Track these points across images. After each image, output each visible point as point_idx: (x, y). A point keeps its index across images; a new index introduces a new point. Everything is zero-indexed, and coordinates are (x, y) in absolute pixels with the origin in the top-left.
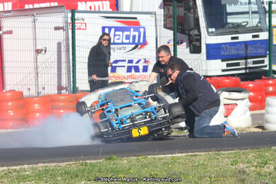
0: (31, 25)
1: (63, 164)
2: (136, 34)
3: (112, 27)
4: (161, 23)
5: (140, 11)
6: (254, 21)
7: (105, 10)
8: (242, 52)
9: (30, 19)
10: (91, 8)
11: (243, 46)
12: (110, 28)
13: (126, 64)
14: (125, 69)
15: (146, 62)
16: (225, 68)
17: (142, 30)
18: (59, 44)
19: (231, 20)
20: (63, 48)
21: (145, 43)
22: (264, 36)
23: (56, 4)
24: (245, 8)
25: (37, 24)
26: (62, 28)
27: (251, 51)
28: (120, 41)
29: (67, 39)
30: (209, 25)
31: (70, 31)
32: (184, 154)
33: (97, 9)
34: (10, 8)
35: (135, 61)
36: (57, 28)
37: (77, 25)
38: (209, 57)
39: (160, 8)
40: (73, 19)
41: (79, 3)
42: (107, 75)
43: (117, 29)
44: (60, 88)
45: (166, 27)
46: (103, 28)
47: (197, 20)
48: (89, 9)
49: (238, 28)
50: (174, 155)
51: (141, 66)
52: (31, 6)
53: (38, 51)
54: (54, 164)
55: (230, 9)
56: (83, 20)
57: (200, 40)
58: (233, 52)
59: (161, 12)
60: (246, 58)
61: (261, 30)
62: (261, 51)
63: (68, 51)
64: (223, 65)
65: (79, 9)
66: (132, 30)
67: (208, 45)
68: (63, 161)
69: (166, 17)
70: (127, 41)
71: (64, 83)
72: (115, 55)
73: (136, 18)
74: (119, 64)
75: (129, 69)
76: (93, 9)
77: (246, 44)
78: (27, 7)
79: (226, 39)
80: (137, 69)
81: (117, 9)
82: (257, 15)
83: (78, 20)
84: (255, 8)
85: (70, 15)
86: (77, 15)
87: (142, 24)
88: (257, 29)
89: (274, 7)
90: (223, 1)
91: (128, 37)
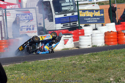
1: (8, 66)
2: (29, 16)
3: (20, 14)
5: (30, 7)
6: (72, 9)
7: (16, 8)
8: (68, 20)
11: (68, 18)
12: (19, 14)
14: (26, 29)
15: (33, 26)
17: (31, 14)
19: (63, 9)
20: (2, 23)
21: (32, 19)
22: (76, 14)
24: (68, 4)
26: (2, 16)
27: (71, 20)
28: (23, 19)
29: (4, 20)
30: (55, 12)
31: (5, 17)
33: (14, 8)
35: (29, 26)
37: (7, 14)
39: (37, 6)
40: (5, 12)
41: (7, 6)
44: (2, 38)
45: (39, 13)
46: (17, 15)
47: (51, 9)
48: (10, 8)
49: (66, 12)
51: (31, 28)
56: (9, 12)
57: (52, 17)
58: (65, 20)
60: (70, 22)
61: (75, 12)
62: (75, 19)
64: (62, 25)
65: (7, 8)
67: (55, 19)
68: (7, 65)
70: (26, 19)
71: (3, 36)
72: (22, 24)
73: (28, 10)
74: (23, 27)
75: (27, 29)
76: (12, 8)
77: (70, 17)
79: (62, 16)
80: (30, 29)
84: (72, 4)
85: (4, 11)
86: (7, 11)
87: (31, 12)
88: (73, 11)
89: (79, 3)
90: (60, 2)
91: (26, 17)
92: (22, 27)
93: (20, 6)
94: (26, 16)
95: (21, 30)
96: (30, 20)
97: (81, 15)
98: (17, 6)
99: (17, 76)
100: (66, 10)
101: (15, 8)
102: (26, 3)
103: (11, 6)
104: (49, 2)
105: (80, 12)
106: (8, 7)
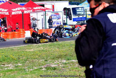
0: (36, 15)
4: (63, 14)
6: (82, 13)
8: (80, 20)
9: (36, 13)
11: (80, 18)
12: (53, 15)
13: (56, 23)
15: (60, 22)
16: (77, 23)
18: (42, 19)
19: (78, 13)
20: (43, 20)
21: (60, 18)
24: (81, 11)
25: (38, 14)
28: (55, 18)
29: (44, 18)
30: (73, 14)
31: (45, 16)
34: (32, 11)
36: (42, 15)
37: (46, 15)
38: (73, 21)
40: (45, 13)
42: (52, 25)
43: (54, 15)
44: (43, 28)
46: (52, 15)
47: (71, 13)
51: (59, 23)
55: (77, 11)
56: (47, 13)
57: (71, 17)
58: (78, 20)
59: (63, 11)
60: (81, 21)
61: (84, 15)
62: (84, 19)
63: (44, 20)
64: (77, 22)
67: (73, 18)
69: (64, 12)
71: (44, 27)
72: (54, 20)
77: (81, 18)
78: (35, 11)
79: (77, 17)
84: (83, 10)
87: (59, 14)
88: (83, 15)
89: (87, 10)
90: (76, 9)
91: (57, 17)
92: (54, 22)
93: (53, 10)
95: (54, 24)
96: (59, 18)
97: (87, 17)
99: (53, 49)
100: (79, 14)
101: (51, 11)
103: (48, 10)
104: (70, 9)
105: (87, 15)
106: (46, 11)
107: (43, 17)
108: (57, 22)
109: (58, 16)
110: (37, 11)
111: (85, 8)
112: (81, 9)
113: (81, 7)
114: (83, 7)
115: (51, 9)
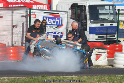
0: (11, 14)
1: (22, 78)
2: (58, 21)
5: (61, 10)
6: (111, 18)
7: (45, 9)
8: (105, 31)
9: (11, 12)
10: (38, 8)
11: (106, 29)
13: (53, 34)
14: (52, 36)
16: (97, 38)
17: (61, 19)
18: (23, 24)
19: (101, 17)
20: (25, 26)
21: (62, 25)
22: (115, 25)
23: (23, 5)
24: (107, 12)
25: (14, 14)
26: (25, 16)
27: (109, 31)
29: (27, 21)
30: (91, 19)
31: (29, 18)
32: (77, 76)
33: (41, 9)
34: (2, 6)
35: (57, 33)
36: (23, 16)
38: (90, 33)
39: (69, 9)
44: (22, 43)
45: (71, 18)
47: (86, 16)
48: (37, 8)
49: (104, 21)
50: (72, 76)
52: (11, 6)
53: (14, 26)
54: (18, 78)
55: (101, 12)
56: (35, 13)
57: (86, 25)
58: (101, 31)
60: (107, 34)
61: (114, 22)
62: (113, 31)
63: (27, 27)
64: (96, 37)
66: (56, 19)
67: (90, 28)
68: (22, 76)
69: (72, 14)
70: (54, 24)
72: (48, 29)
73: (58, 14)
76: (39, 9)
78: (10, 6)
79: (98, 25)
81: (50, 9)
82: (113, 15)
83: (32, 13)
84: (112, 12)
85: (29, 11)
86: (32, 11)
87: (61, 16)
88: (112, 21)
89: (121, 12)
90: (98, 8)
91: (54, 22)
92: (48, 33)
93: (50, 7)
94: (54, 20)
96: (59, 25)
97: (121, 27)
98: (45, 7)
100: (104, 19)
101: (43, 9)
102: (57, 5)
103: (38, 6)
104: (85, 6)
105: (121, 23)
106: (34, 7)
107: (24, 20)
108: (55, 33)
109: (56, 20)
110: (14, 6)
111: (117, 8)
112: (110, 9)
113: (110, 5)
114: (113, 5)
115: (43, 4)
